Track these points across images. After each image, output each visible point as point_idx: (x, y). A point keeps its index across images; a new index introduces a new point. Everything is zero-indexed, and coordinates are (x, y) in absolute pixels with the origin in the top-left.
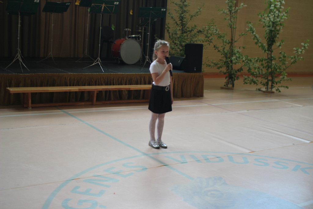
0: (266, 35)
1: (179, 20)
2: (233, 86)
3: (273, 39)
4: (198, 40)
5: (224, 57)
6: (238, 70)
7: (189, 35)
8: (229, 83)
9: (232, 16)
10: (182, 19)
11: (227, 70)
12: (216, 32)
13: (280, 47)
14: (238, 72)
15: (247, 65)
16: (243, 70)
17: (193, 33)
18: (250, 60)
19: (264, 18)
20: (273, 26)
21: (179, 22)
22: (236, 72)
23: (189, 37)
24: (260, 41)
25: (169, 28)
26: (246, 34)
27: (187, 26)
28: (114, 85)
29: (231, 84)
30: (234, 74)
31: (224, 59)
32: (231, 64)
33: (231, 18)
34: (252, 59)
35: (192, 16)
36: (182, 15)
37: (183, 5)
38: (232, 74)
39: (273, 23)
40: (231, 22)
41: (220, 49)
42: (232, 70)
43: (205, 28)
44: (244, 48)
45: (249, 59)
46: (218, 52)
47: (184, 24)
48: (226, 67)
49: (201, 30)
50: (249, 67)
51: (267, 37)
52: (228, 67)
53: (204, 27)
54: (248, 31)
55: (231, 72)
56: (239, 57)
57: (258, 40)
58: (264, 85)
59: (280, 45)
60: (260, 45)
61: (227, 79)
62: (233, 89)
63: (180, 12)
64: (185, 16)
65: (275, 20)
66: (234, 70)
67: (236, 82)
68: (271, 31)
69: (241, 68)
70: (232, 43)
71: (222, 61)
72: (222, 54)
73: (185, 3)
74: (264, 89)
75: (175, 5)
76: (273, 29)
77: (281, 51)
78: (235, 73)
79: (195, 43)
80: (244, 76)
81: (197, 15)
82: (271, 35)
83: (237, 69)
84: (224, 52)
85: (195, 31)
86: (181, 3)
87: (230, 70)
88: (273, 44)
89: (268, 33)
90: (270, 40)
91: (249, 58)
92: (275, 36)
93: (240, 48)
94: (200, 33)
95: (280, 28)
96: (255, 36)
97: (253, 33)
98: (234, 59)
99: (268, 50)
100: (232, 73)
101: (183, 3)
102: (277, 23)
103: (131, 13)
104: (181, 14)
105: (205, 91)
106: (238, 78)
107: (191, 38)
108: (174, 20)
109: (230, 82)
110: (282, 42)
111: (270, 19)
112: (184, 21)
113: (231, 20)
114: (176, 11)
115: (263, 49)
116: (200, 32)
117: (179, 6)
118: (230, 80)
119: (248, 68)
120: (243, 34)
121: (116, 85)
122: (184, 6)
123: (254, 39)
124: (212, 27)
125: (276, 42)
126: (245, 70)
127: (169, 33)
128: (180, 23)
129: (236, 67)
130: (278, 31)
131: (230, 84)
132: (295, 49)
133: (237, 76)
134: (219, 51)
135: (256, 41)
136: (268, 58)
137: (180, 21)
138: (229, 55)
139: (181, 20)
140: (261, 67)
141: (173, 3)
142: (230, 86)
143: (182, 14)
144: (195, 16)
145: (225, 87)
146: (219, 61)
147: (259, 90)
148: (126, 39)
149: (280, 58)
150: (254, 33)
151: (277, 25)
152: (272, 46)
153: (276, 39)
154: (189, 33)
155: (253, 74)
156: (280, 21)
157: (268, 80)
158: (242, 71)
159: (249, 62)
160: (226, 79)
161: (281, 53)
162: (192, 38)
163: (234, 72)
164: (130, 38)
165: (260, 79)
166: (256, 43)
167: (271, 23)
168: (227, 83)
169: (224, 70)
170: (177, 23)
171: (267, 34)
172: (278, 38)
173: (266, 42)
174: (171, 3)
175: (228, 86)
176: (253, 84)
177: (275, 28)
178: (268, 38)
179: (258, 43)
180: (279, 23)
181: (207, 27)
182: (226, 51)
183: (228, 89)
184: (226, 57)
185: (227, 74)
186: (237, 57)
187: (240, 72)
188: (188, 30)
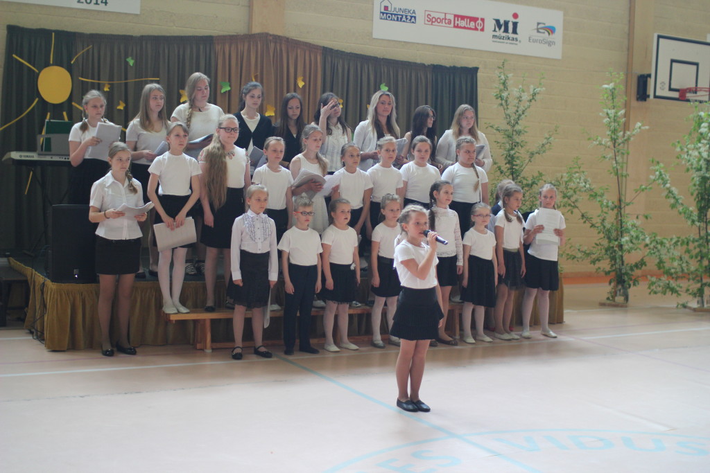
0: (694, 188)
1: (506, 164)
2: (627, 299)
5: (604, 237)
6: (636, 266)
7: (528, 194)
8: (618, 292)
9: (618, 152)
10: (511, 160)
11: (612, 266)
12: (585, 186)
14: (635, 269)
15: (654, 253)
16: (646, 265)
18: (662, 244)
19: (687, 152)
20: (707, 169)
21: (505, 167)
22: (632, 269)
23: (528, 198)
24: (680, 201)
26: (651, 188)
27: (523, 174)
29: (623, 296)
30: (627, 274)
31: (605, 243)
32: (620, 253)
33: (617, 154)
34: (665, 241)
35: (532, 154)
36: (512, 152)
37: (513, 131)
38: (624, 274)
39: (708, 162)
40: (617, 163)
41: (594, 222)
42: (623, 264)
43: (562, 177)
44: (646, 217)
45: (659, 241)
46: (591, 227)
47: (516, 170)
48: (609, 260)
50: (660, 258)
51: (696, 193)
52: (613, 258)
53: (559, 175)
54: (654, 180)
55: (620, 270)
56: (637, 237)
57: (677, 200)
58: (695, 295)
60: (681, 209)
61: (613, 284)
62: (626, 307)
63: (508, 146)
64: (517, 155)
66: (627, 264)
67: (632, 291)
68: (704, 179)
69: (642, 260)
70: (621, 208)
71: (599, 247)
72: (599, 233)
73: (517, 128)
74: (694, 304)
75: (495, 131)
78: (630, 272)
80: (649, 277)
81: (544, 152)
82: (703, 188)
83: (634, 264)
84: (604, 227)
86: (509, 127)
87: (617, 266)
89: (698, 183)
90: (702, 199)
91: (658, 238)
93: (637, 218)
96: (670, 192)
97: (665, 183)
98: (627, 242)
99: (700, 219)
100: (623, 271)
101: (514, 126)
104: (509, 151)
105: (565, 311)
106: (636, 282)
107: (531, 199)
109: (620, 290)
111: (700, 153)
112: (516, 165)
113: (617, 158)
114: (499, 145)
115: (689, 218)
117: (505, 134)
118: (620, 287)
119: (658, 261)
120: (643, 187)
122: (514, 133)
123: (667, 197)
124: (577, 175)
126: (652, 264)
128: (508, 169)
129: (631, 258)
131: (620, 295)
133: (633, 278)
134: (593, 225)
135: (672, 201)
136: (701, 238)
137: (508, 166)
138: (614, 234)
139: (509, 162)
140: (686, 257)
141: (492, 127)
142: (620, 299)
143: (512, 149)
144: (539, 154)
145: (608, 302)
146: (594, 247)
147: (684, 306)
150: (668, 185)
152: (707, 211)
154: (527, 188)
155: (668, 273)
157: (703, 285)
158: (644, 267)
159: (659, 246)
160: (610, 283)
162: (534, 199)
163: (628, 268)
165: (684, 284)
166: (673, 206)
167: (702, 162)
168: (614, 294)
169: (605, 265)
170: (502, 169)
171: (695, 185)
173: (695, 203)
174: (487, 128)
175: (614, 301)
176: (669, 293)
178: (697, 195)
179: (678, 206)
181: (565, 174)
182: (608, 226)
183: (616, 306)
184: (609, 238)
185: (613, 274)
186: (633, 236)
187: (640, 269)
188: (525, 183)
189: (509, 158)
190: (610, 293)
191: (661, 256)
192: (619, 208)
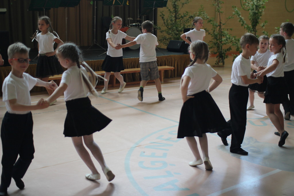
0: (251, 17)
2: (224, 64)
3: (256, 20)
4: (191, 25)
5: (214, 38)
6: (228, 50)
7: (182, 21)
8: (220, 61)
9: (219, 2)
11: (218, 50)
12: (207, 17)
13: (264, 27)
14: (227, 51)
15: (235, 45)
16: (231, 49)
17: (185, 18)
19: (248, 2)
20: (256, 9)
21: (172, 10)
22: (226, 51)
23: (182, 22)
24: (245, 23)
25: (164, 15)
26: (233, 18)
27: (179, 13)
28: (128, 68)
29: (222, 62)
30: (224, 53)
31: (215, 41)
32: (221, 45)
33: (219, 3)
35: (183, 4)
36: (176, 3)
38: (223, 53)
39: (256, 6)
40: (219, 7)
41: (210, 32)
42: (222, 50)
43: (196, 14)
44: (231, 30)
45: (237, 40)
46: (209, 34)
47: (177, 11)
48: (216, 48)
49: (192, 16)
50: (237, 46)
51: (252, 19)
52: (218, 47)
53: (195, 13)
54: (235, 14)
55: (221, 52)
56: (229, 38)
59: (264, 26)
60: (246, 26)
61: (218, 58)
62: (223, 67)
64: (178, 4)
65: (258, 4)
66: (224, 50)
67: (226, 60)
68: (255, 14)
69: (230, 47)
70: (221, 26)
71: (211, 43)
72: (212, 36)
76: (257, 12)
77: (263, 31)
78: (225, 53)
80: (232, 54)
81: (188, 3)
82: (254, 17)
83: (226, 49)
84: (214, 34)
85: (188, 16)
87: (220, 50)
88: (257, 25)
89: (252, 15)
90: (254, 22)
91: (237, 38)
92: (258, 18)
93: (227, 30)
94: (191, 18)
95: (262, 11)
96: (241, 19)
97: (239, 16)
98: (225, 40)
99: (254, 31)
100: (222, 52)
102: (260, 6)
103: (128, 4)
104: (174, 3)
106: (227, 57)
107: (183, 23)
108: (168, 8)
109: (221, 60)
110: (266, 23)
111: (253, 3)
112: (177, 9)
113: (219, 5)
115: (249, 30)
118: (221, 59)
119: (237, 48)
120: (230, 17)
121: (130, 68)
123: (240, 21)
124: (203, 12)
125: (259, 23)
126: (234, 49)
127: (164, 20)
128: (174, 11)
129: (224, 47)
130: (261, 13)
131: (221, 62)
132: (276, 28)
133: (226, 55)
134: (209, 33)
135: (242, 23)
137: (174, 9)
138: (218, 38)
142: (221, 64)
144: (186, 4)
145: (216, 65)
146: (209, 43)
148: (129, 28)
150: (240, 16)
151: (260, 8)
152: (256, 27)
153: (259, 20)
154: (181, 19)
156: (262, 4)
158: (231, 50)
159: (237, 42)
160: (217, 57)
162: (185, 23)
163: (224, 51)
164: (131, 26)
166: (242, 25)
167: (254, 6)
171: (251, 16)
172: (261, 19)
173: (251, 24)
175: (218, 65)
177: (258, 11)
178: (252, 20)
179: (244, 25)
180: (262, 6)
181: (197, 12)
182: (216, 33)
183: (220, 67)
184: (216, 39)
185: (218, 54)
186: (227, 38)
187: (229, 51)
188: (180, 16)
189: (174, 6)
190: (217, 61)
191: (238, 46)
192: (220, 26)
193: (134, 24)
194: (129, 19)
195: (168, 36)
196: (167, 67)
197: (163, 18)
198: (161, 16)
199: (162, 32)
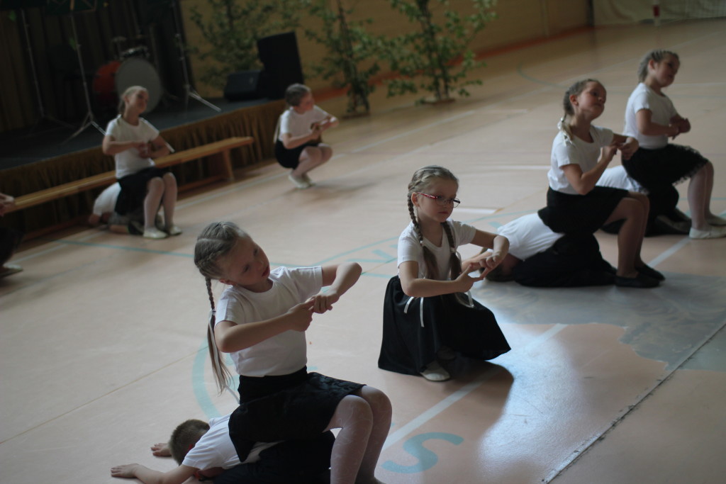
2: (367, 105)
5: (333, 50)
6: (370, 72)
7: (247, 22)
8: (358, 102)
11: (347, 77)
12: (305, 2)
14: (370, 75)
15: (386, 56)
16: (379, 70)
17: (254, 14)
18: (392, 45)
22: (367, 76)
25: (200, 16)
29: (363, 105)
31: (336, 56)
32: (354, 62)
34: (396, 42)
38: (361, 83)
41: (320, 37)
42: (357, 74)
44: (370, 22)
45: (388, 43)
48: (343, 72)
49: (270, 5)
50: (392, 60)
52: (347, 70)
55: (356, 79)
56: (370, 43)
58: (430, 89)
60: (404, 7)
61: (351, 95)
62: (368, 115)
66: (361, 73)
67: (371, 98)
69: (375, 64)
70: (343, 18)
71: (329, 62)
72: (327, 47)
74: (431, 98)
77: (447, 12)
78: (366, 80)
79: (267, 35)
80: (385, 80)
83: (367, 70)
84: (331, 40)
85: (259, 10)
87: (353, 76)
91: (388, 39)
93: (361, 24)
94: (270, 11)
98: (360, 50)
99: (422, 14)
100: (359, 80)
106: (372, 89)
107: (251, 27)
109: (359, 100)
115: (414, 15)
116: (268, 9)
118: (358, 96)
119: (391, 63)
126: (385, 67)
127: (202, 27)
129: (363, 67)
131: (360, 105)
133: (369, 85)
134: (319, 41)
135: (392, 1)
136: (426, 32)
140: (416, 53)
142: (361, 109)
145: (350, 114)
146: (323, 62)
147: (423, 102)
148: (122, 61)
149: (448, 25)
152: (426, 4)
154: (243, 17)
155: (404, 72)
157: (437, 78)
158: (378, 72)
159: (389, 48)
160: (348, 95)
161: (448, 15)
162: (255, 26)
163: (363, 76)
164: (125, 57)
165: (417, 81)
166: (394, 6)
168: (353, 108)
169: (341, 76)
175: (356, 112)
176: (408, 93)
179: (399, 4)
182: (335, 37)
183: (359, 116)
184: (338, 50)
185: (349, 85)
186: (365, 43)
187: (375, 74)
188: (240, 11)
190: (350, 104)
191: (394, 58)
192: (341, 18)
193: (131, 51)
194: (116, 40)
195: (219, 66)
196: (235, 141)
197: (198, 23)
198: (192, 19)
199: (203, 58)
